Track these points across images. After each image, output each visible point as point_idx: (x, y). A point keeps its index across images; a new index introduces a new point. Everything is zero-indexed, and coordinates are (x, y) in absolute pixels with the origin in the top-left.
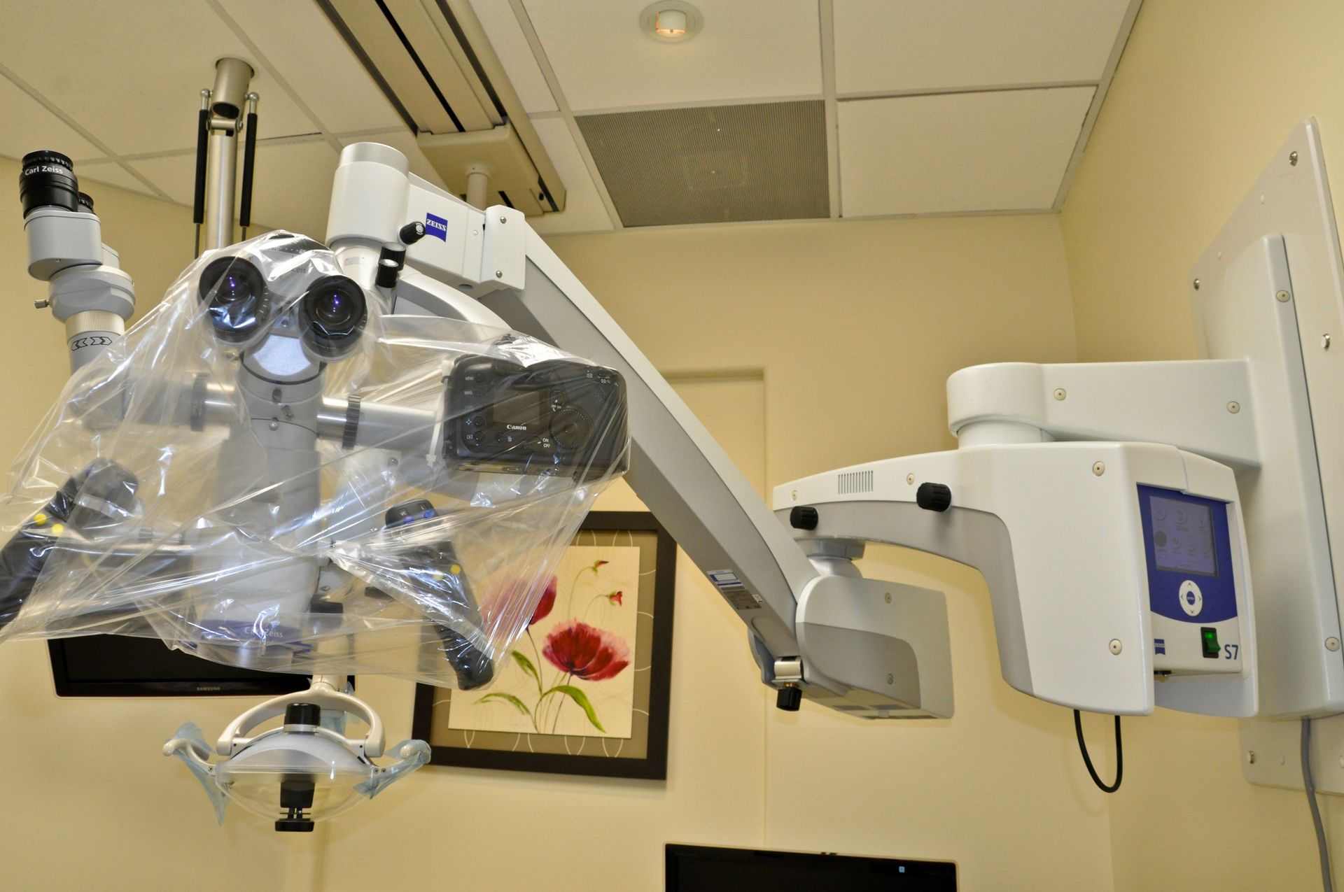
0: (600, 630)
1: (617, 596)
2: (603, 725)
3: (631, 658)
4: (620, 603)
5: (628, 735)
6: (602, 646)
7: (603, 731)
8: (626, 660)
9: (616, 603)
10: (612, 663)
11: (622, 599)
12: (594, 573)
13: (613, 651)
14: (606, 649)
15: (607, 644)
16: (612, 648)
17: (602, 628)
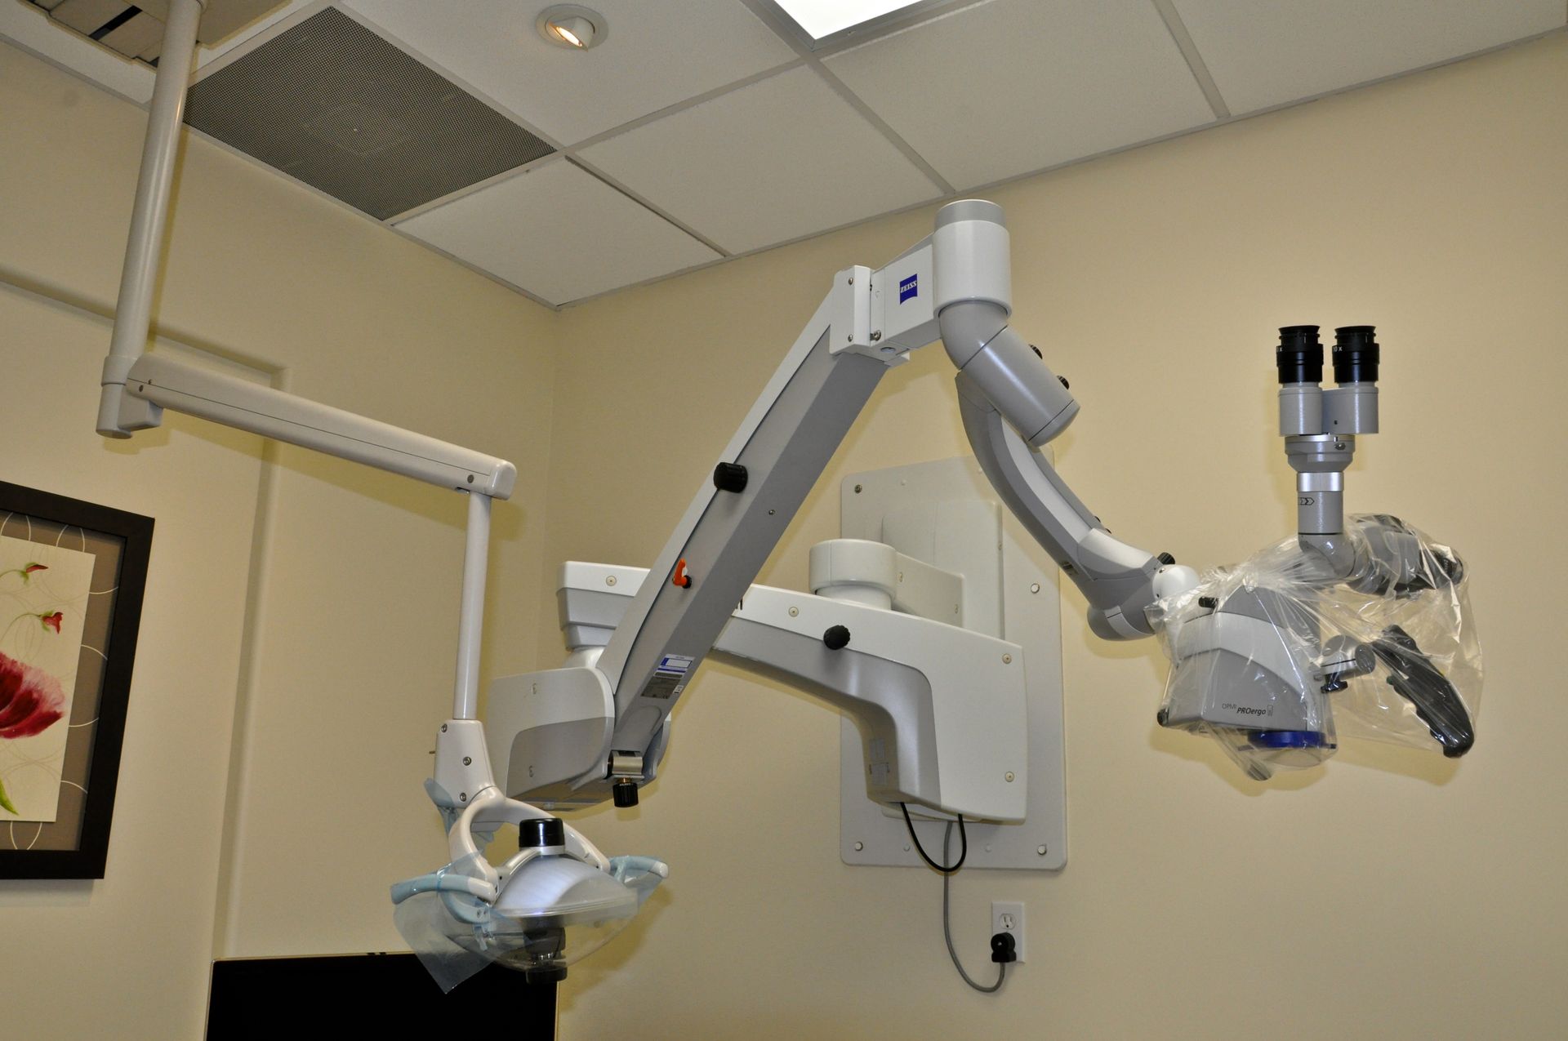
0: (22, 664)
1: (55, 619)
2: (14, 804)
3: (66, 709)
4: (58, 629)
5: (52, 818)
6: (24, 687)
7: (14, 813)
8: (58, 711)
9: (52, 628)
10: (36, 713)
11: (62, 623)
12: (23, 579)
13: (40, 696)
14: (29, 693)
15: (32, 686)
16: (40, 692)
17: (26, 662)
